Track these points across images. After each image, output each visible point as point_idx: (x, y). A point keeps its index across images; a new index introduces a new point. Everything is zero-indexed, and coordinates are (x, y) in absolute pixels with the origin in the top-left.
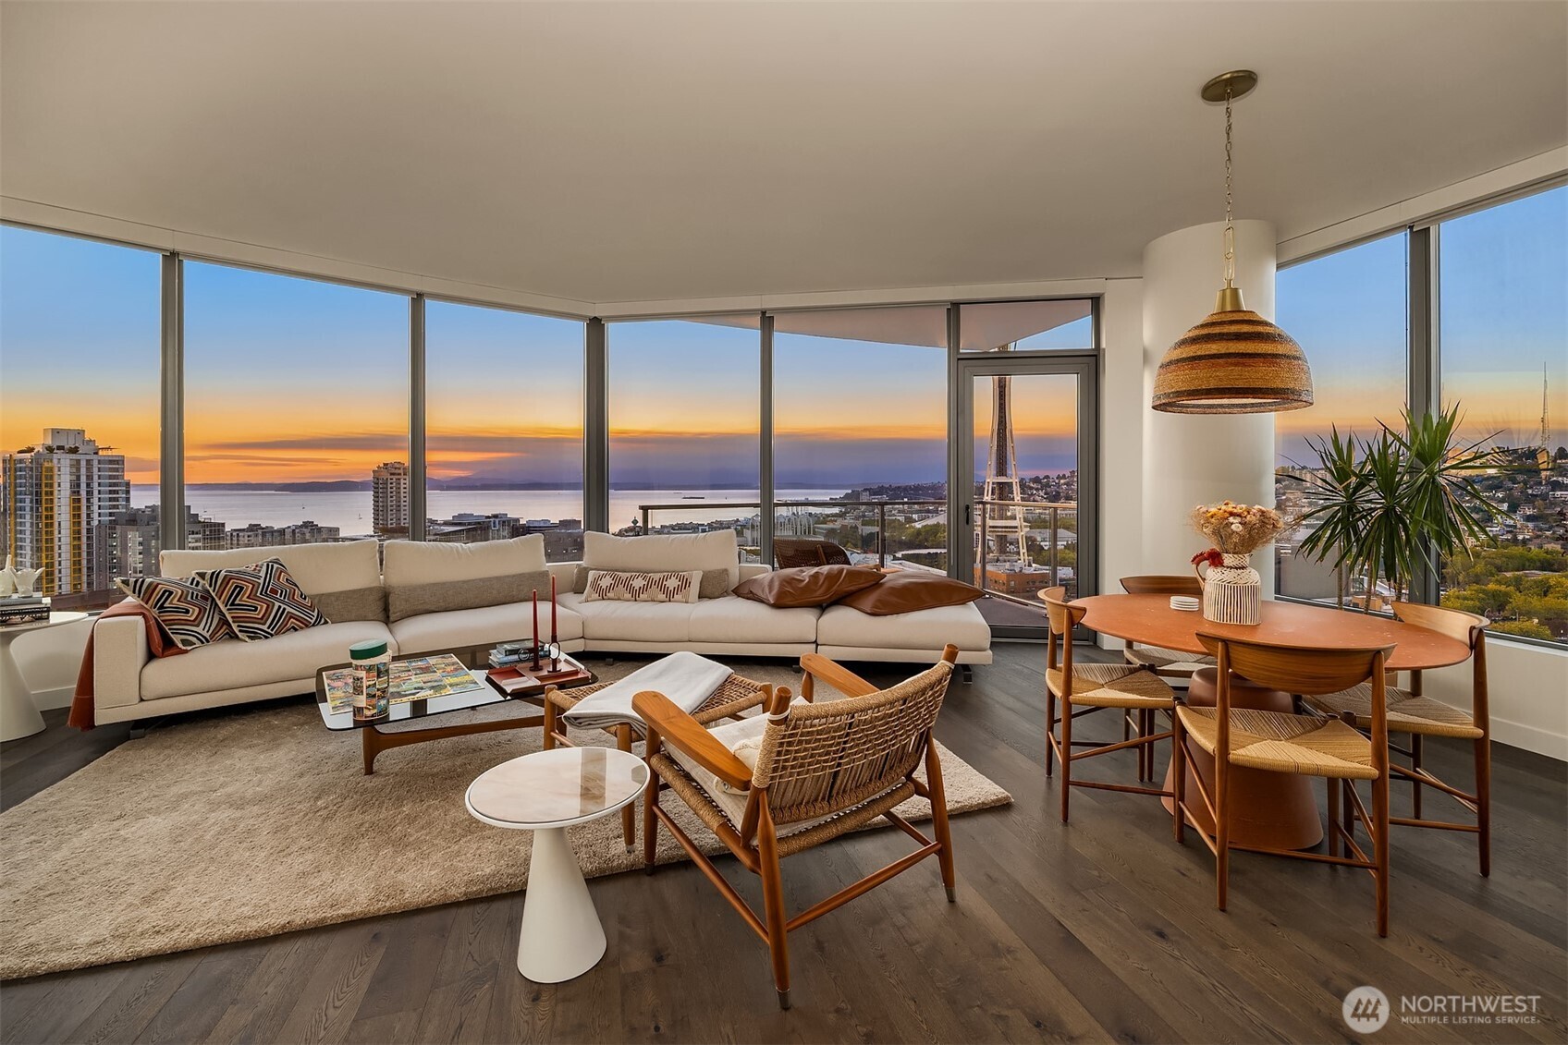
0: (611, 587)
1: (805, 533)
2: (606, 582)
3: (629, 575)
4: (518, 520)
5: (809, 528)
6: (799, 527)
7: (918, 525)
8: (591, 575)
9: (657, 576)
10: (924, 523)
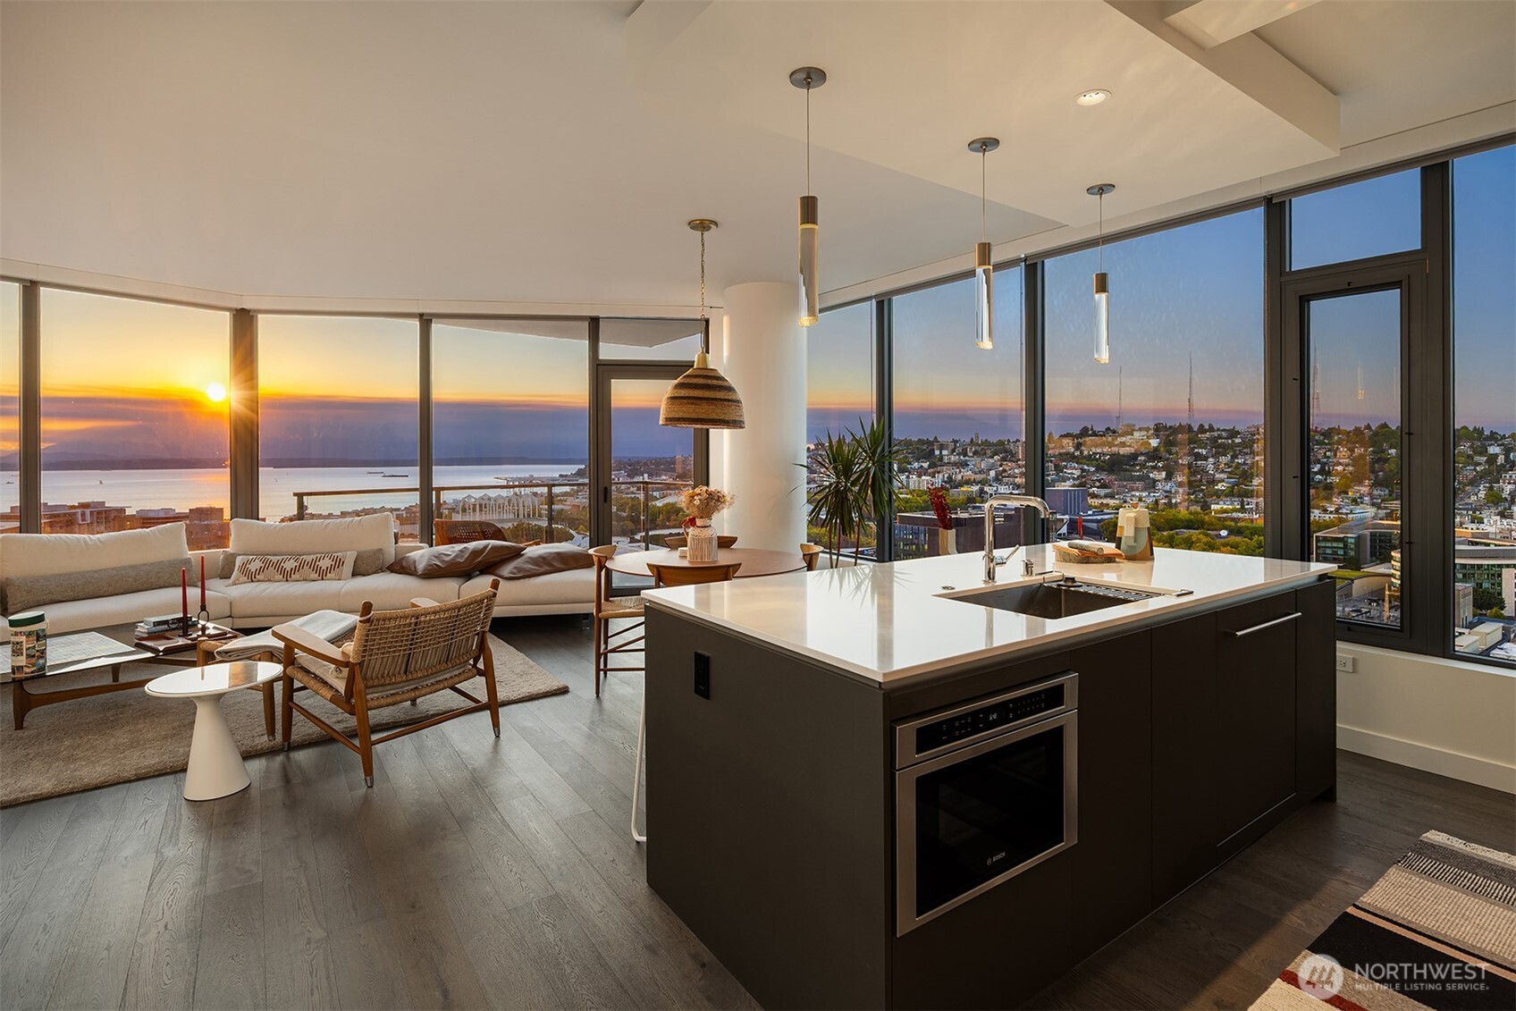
0: (261, 570)
1: (529, 515)
2: (254, 566)
3: (280, 558)
4: (122, 510)
5: (534, 510)
6: (521, 508)
7: (659, 504)
8: (239, 561)
9: (309, 558)
10: (667, 500)
